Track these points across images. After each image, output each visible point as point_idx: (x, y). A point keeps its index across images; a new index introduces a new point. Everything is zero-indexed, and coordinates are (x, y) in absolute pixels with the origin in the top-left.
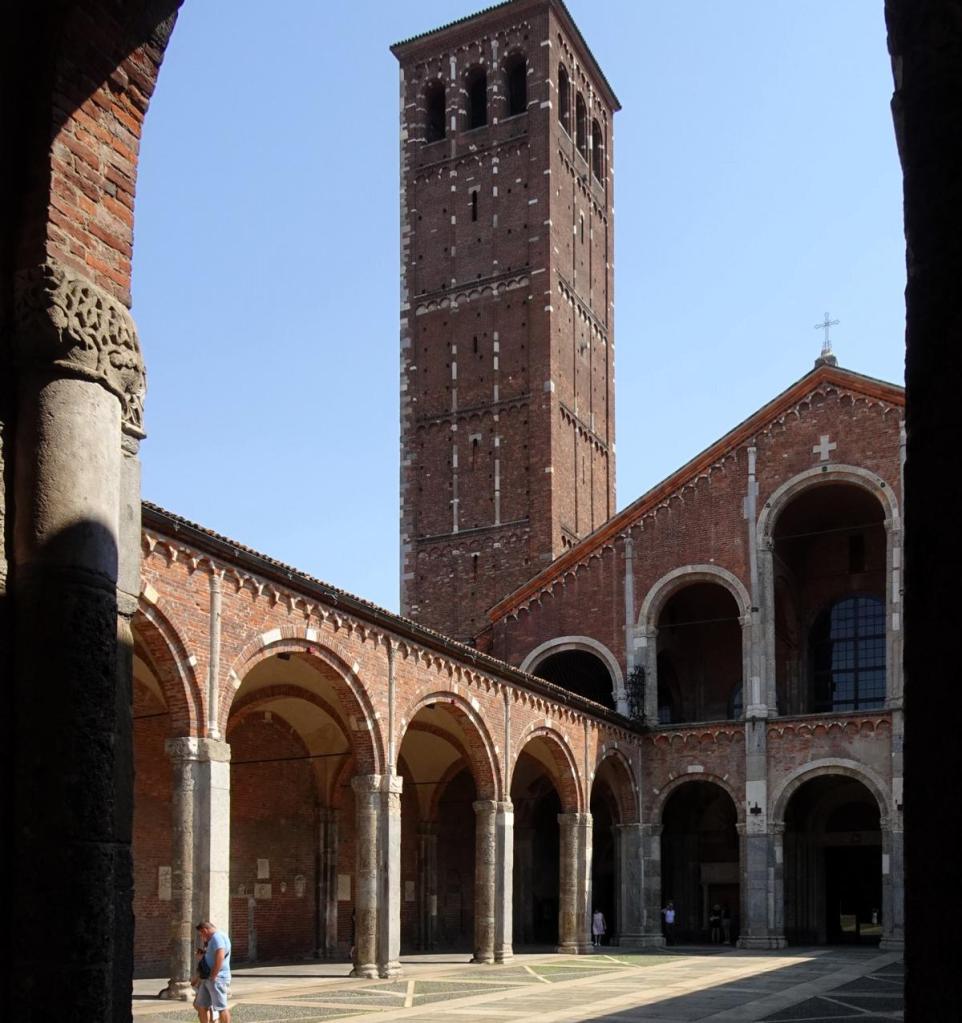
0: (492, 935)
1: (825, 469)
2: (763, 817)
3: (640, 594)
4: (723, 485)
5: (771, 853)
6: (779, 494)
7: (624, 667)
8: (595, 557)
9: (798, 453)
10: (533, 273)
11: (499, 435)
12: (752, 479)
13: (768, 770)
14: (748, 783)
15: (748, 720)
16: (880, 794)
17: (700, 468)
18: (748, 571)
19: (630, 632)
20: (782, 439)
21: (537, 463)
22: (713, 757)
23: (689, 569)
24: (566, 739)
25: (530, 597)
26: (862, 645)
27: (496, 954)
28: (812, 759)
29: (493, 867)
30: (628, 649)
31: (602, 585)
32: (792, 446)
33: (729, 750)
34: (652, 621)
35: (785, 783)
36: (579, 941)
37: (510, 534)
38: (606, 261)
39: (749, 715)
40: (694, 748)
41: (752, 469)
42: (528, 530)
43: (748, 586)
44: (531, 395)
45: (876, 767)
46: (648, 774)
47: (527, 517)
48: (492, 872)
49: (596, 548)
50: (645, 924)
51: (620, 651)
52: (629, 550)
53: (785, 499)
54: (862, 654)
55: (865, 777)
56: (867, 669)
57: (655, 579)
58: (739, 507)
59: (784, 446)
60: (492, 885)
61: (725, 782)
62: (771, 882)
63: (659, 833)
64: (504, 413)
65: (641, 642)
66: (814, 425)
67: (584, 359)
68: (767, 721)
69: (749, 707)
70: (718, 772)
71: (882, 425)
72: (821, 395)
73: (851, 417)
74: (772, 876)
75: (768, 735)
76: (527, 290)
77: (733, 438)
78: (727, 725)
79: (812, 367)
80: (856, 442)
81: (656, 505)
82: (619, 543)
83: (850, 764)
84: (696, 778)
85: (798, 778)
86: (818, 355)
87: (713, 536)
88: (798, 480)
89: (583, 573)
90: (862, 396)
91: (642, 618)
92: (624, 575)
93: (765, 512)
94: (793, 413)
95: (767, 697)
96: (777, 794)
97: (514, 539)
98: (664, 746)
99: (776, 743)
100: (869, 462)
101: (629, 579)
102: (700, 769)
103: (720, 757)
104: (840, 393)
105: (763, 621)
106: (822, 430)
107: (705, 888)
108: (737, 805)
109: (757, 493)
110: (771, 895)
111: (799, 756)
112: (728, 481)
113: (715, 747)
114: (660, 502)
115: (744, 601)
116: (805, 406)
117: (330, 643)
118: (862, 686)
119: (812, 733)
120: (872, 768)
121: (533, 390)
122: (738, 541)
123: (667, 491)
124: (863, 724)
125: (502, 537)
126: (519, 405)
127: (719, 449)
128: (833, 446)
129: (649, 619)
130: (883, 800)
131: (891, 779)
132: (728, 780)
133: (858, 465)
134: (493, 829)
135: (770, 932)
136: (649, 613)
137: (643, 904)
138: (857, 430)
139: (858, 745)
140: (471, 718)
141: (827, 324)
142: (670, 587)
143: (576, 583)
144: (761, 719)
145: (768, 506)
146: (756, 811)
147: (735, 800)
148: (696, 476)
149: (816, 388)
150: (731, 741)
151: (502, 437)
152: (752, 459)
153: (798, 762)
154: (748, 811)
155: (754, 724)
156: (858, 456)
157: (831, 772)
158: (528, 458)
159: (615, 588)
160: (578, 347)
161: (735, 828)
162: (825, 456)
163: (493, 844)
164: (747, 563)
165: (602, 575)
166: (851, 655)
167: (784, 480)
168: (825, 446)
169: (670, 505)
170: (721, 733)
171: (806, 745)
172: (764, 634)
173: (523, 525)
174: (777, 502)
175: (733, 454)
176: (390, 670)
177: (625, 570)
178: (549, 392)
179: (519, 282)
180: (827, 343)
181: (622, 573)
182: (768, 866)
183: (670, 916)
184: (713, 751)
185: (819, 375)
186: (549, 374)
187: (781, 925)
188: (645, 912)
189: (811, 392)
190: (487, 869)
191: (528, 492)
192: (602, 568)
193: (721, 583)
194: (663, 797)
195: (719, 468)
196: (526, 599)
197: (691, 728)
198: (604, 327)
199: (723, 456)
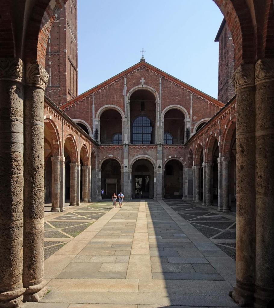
0: (76, 199)
1: (143, 86)
2: (127, 168)
3: (97, 110)
4: (118, 86)
5: (129, 177)
6: (132, 90)
7: (92, 129)
8: (84, 99)
9: (136, 81)
10: (61, 19)
11: (51, 61)
12: (125, 85)
13: (129, 157)
14: (124, 160)
15: (124, 145)
16: (154, 164)
17: (112, 81)
18: (124, 108)
19: (94, 120)
20: (133, 77)
21: (62, 71)
22: (115, 153)
23: (109, 106)
24: (87, 147)
25: (66, 107)
26: (144, 128)
27: (77, 203)
28: (139, 155)
29: (76, 181)
30: (93, 124)
31: (86, 107)
32: (135, 79)
33: (119, 151)
34: (99, 118)
35: (132, 161)
36: (88, 199)
37: (54, 89)
38: (76, 19)
39: (124, 143)
40: (110, 150)
41: (125, 83)
42: (59, 88)
43: (124, 112)
44: (60, 52)
45: (153, 157)
46: (98, 156)
47: (59, 85)
48: (76, 182)
49: (84, 97)
50: (97, 194)
51: (91, 124)
52: (93, 99)
53: (133, 92)
54: (144, 130)
55: (151, 159)
56: (145, 134)
57: (100, 107)
58: (122, 92)
59: (133, 79)
60: (76, 185)
61: (118, 159)
62: (129, 184)
63: (101, 171)
64: (52, 55)
65: (97, 123)
66: (140, 75)
67: (72, 45)
68: (129, 145)
69: (124, 141)
70: (116, 157)
71: (156, 78)
72: (142, 68)
73: (149, 74)
74: (129, 183)
75: (129, 149)
76: (59, 23)
77: (120, 75)
78: (119, 145)
79: (140, 61)
80: (150, 81)
81: (101, 88)
82: (91, 96)
83: (148, 156)
84: (110, 158)
85: (136, 159)
86: (141, 59)
87: (115, 98)
88: (136, 88)
89: (81, 103)
90: (151, 70)
91: (97, 116)
92: (92, 105)
93: (128, 94)
94: (135, 71)
95: (128, 139)
96: (131, 163)
97: (55, 90)
98: (102, 149)
99: (131, 150)
100: (153, 86)
101: (93, 106)
102: (112, 156)
103: (117, 153)
104: (146, 68)
105: (128, 121)
106: (142, 76)
107: (107, 185)
108: (121, 165)
109: (127, 89)
110: (129, 187)
111: (136, 154)
112: (119, 85)
113: (116, 150)
114: (102, 88)
115: (123, 115)
116: (138, 70)
117: (53, 120)
118: (144, 138)
119: (139, 148)
120: (153, 158)
121: (61, 51)
122: (122, 100)
123: (104, 85)
124: (151, 147)
125: (52, 89)
126: (57, 54)
127: (117, 77)
128: (145, 81)
129: (98, 117)
130: (155, 165)
131: (157, 160)
132: (119, 159)
133: (150, 86)
134: (76, 171)
135: (129, 196)
136: (99, 115)
137: (97, 189)
138: (150, 78)
139: (149, 152)
140: (74, 141)
141: (143, 51)
142: (104, 110)
143: (79, 105)
144: (127, 144)
145: (129, 93)
146: (126, 167)
147: (120, 164)
148: (111, 82)
149: (141, 66)
150: (119, 149)
151: (52, 62)
152: (125, 81)
153: (136, 155)
154: (124, 167)
155: (125, 146)
156: (150, 84)
157: (143, 158)
158: (59, 69)
159: (89, 108)
160: (71, 41)
161: (120, 171)
162: (143, 83)
163: (76, 175)
164: (124, 106)
165: (86, 104)
166: (141, 130)
167: (133, 87)
168: (143, 80)
169: (105, 89)
170: (117, 147)
171: (137, 151)
172: (128, 123)
173: (58, 87)
174: (131, 92)
175: (121, 78)
176: (63, 128)
177: (92, 103)
178: (66, 52)
179: (56, 20)
180: (143, 56)
181: (92, 104)
182: (129, 180)
183: (103, 192)
184: (115, 152)
185: (142, 63)
186: (66, 48)
187: (131, 194)
188: (97, 191)
189: (140, 67)
190: (75, 181)
191: (59, 78)
192: (86, 102)
193: (117, 110)
194: (102, 162)
195: (117, 82)
196: (65, 108)
197: (110, 146)
198: (75, 37)
199: (118, 79)
